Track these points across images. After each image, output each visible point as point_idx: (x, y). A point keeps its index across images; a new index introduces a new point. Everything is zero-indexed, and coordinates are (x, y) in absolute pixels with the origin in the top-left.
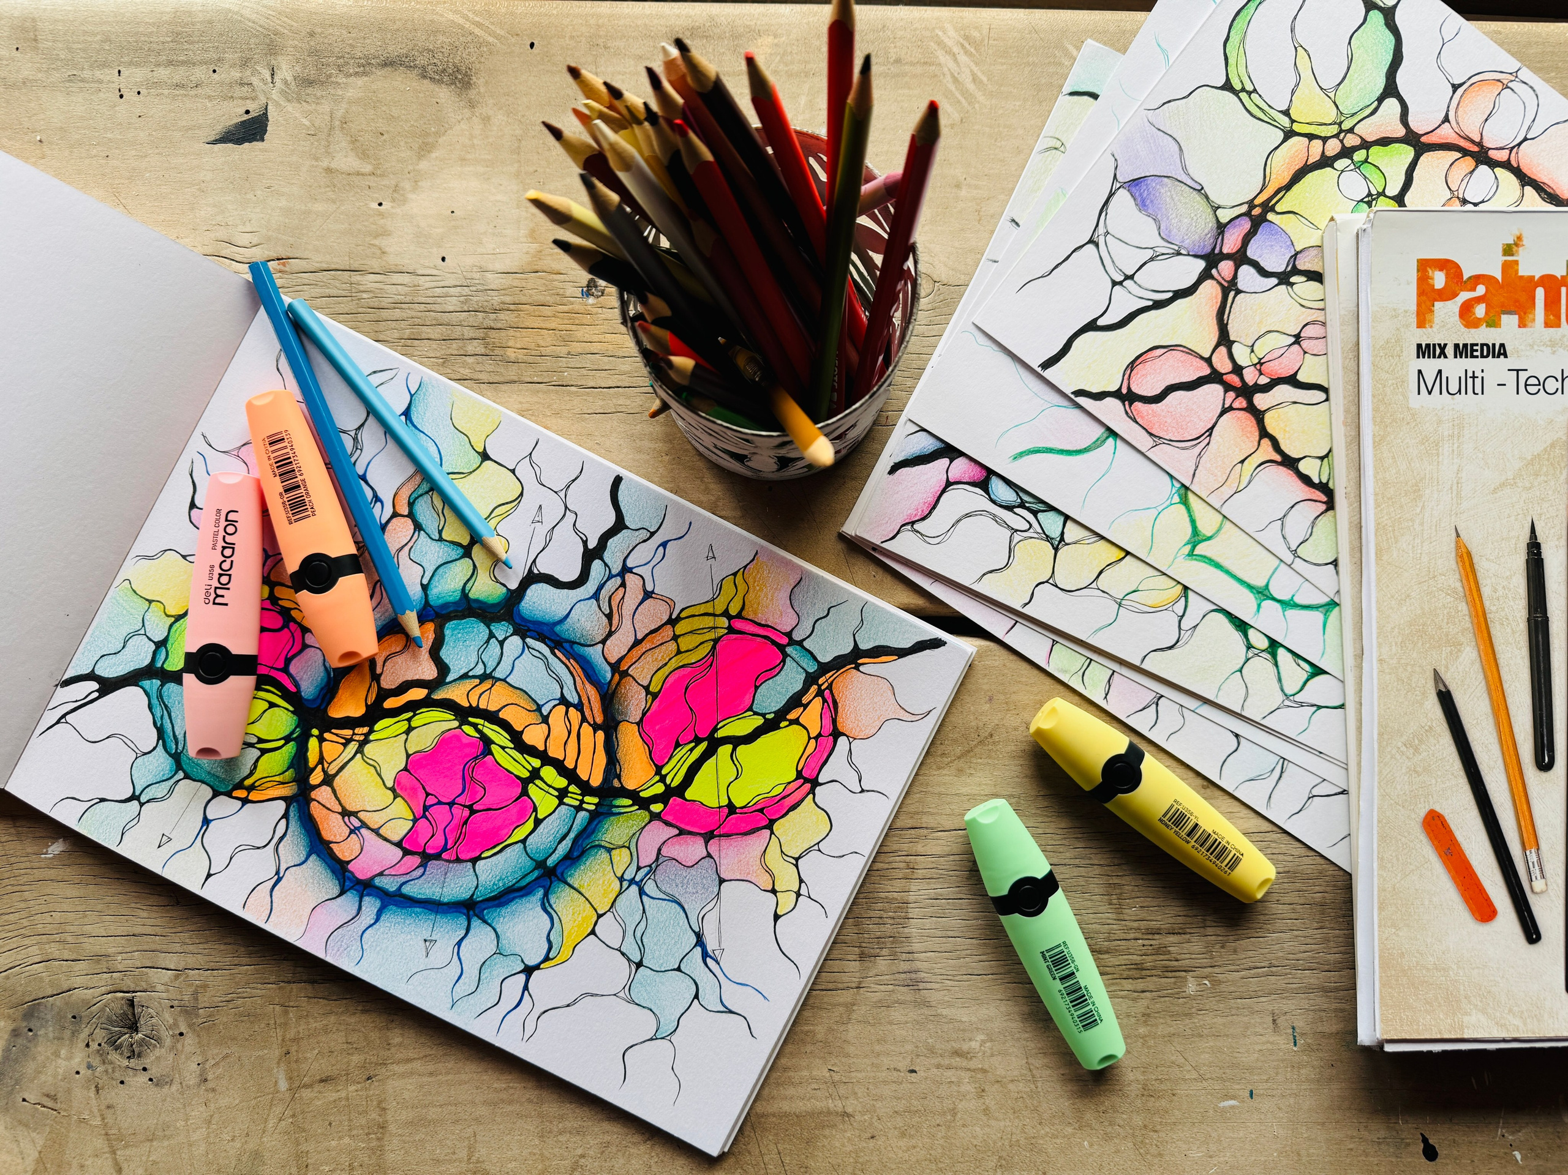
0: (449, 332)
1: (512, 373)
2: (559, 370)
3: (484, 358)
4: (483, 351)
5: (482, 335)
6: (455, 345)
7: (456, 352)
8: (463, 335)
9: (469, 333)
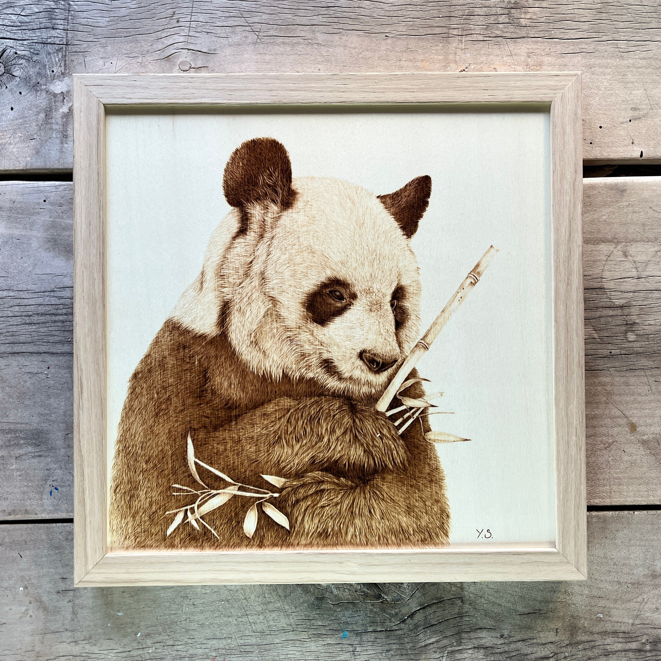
0: (490, 11)
1: (523, 33)
2: (549, 30)
3: (508, 25)
4: (508, 21)
5: (507, 12)
6: (493, 18)
7: (493, 22)
8: (497, 12)
9: (499, 11)
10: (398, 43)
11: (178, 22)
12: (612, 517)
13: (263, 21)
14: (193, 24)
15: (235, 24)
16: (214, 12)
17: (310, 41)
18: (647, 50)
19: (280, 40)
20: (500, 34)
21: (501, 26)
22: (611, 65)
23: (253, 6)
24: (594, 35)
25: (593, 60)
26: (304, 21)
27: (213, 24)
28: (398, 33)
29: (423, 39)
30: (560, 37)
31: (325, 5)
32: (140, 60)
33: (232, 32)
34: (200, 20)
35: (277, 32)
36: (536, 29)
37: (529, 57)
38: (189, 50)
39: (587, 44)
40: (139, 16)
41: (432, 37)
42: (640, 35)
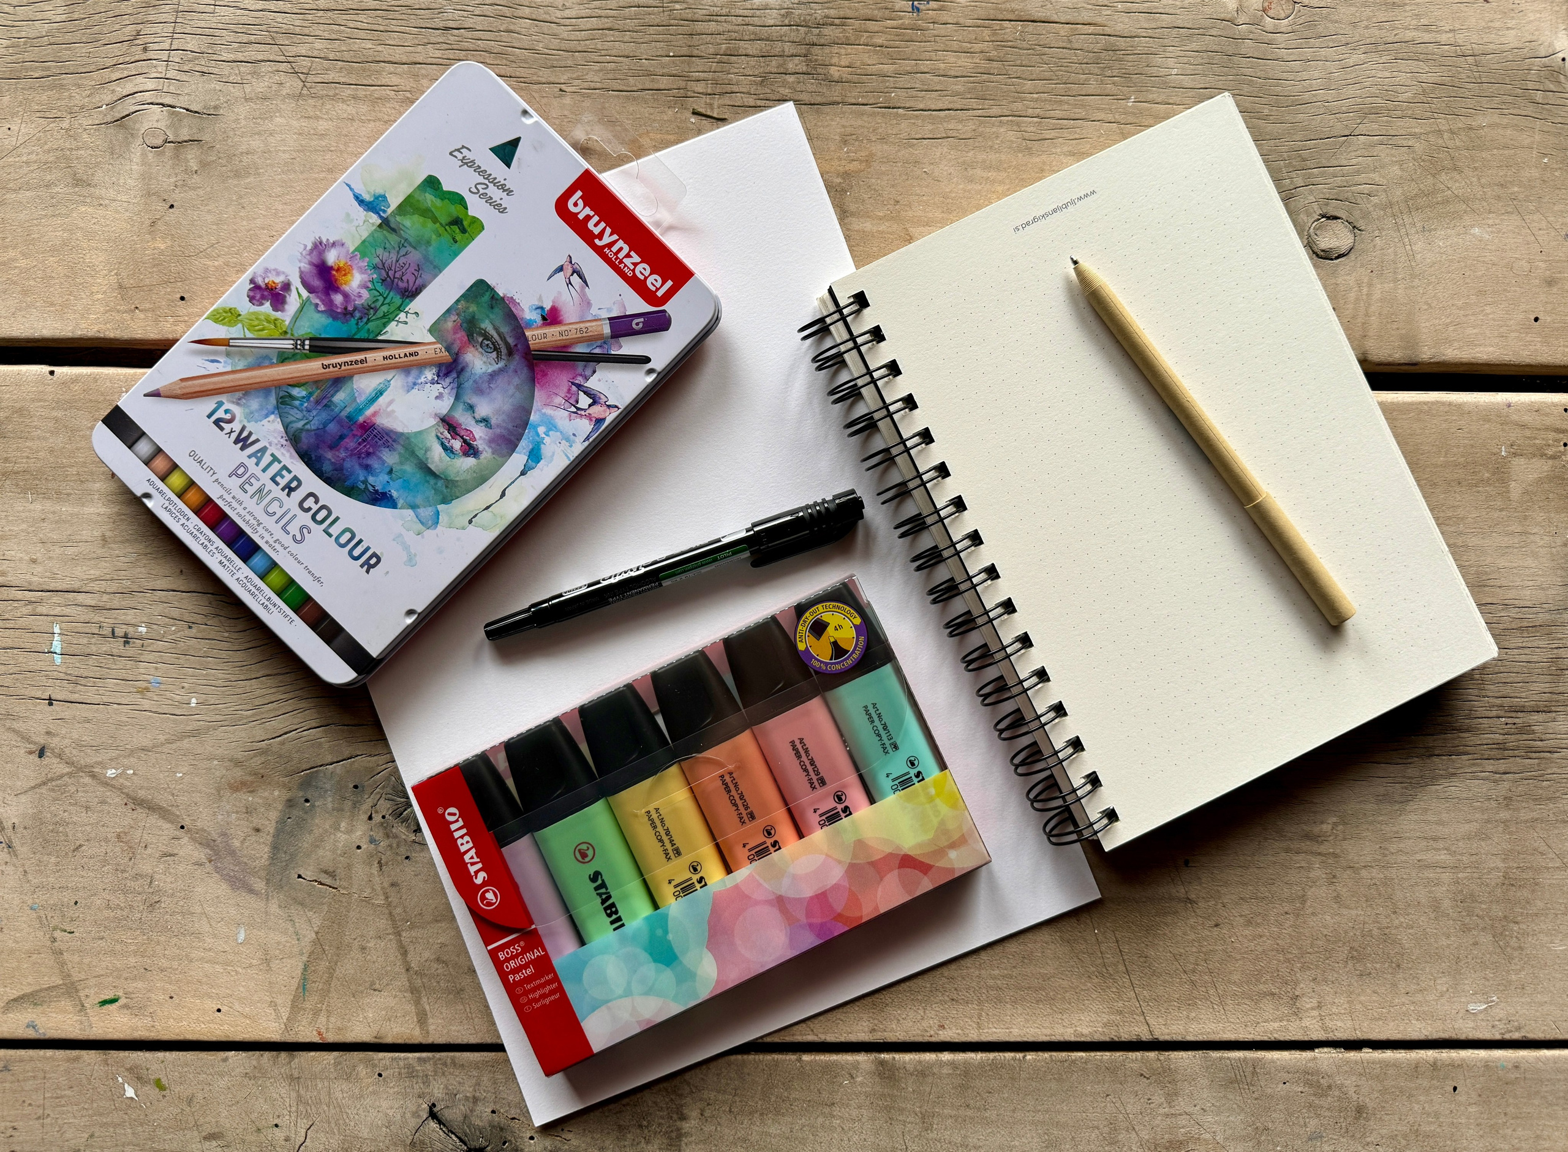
10: (584, 104)
11: (145, 50)
12: (981, 1065)
13: (316, 53)
14: (176, 56)
15: (260, 58)
16: (217, 33)
17: (408, 95)
18: (1077, 136)
19: (348, 91)
20: (789, 95)
21: (791, 79)
22: (1005, 165)
23: (297, 23)
24: (974, 103)
25: (970, 154)
26: (399, 54)
27: (215, 57)
28: (586, 85)
29: (635, 99)
30: (908, 105)
31: (441, 25)
32: (65, 124)
33: (253, 73)
34: (189, 47)
35: (343, 75)
36: (861, 87)
37: (845, 142)
38: (163, 105)
39: (961, 121)
40: (68, 37)
41: (652, 95)
42: (1066, 107)
